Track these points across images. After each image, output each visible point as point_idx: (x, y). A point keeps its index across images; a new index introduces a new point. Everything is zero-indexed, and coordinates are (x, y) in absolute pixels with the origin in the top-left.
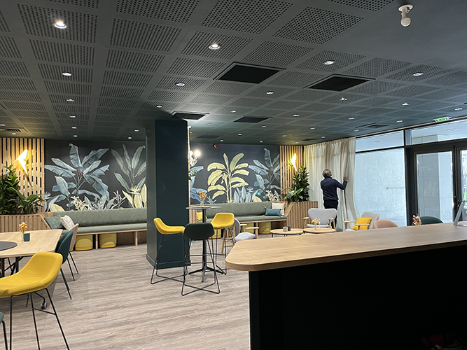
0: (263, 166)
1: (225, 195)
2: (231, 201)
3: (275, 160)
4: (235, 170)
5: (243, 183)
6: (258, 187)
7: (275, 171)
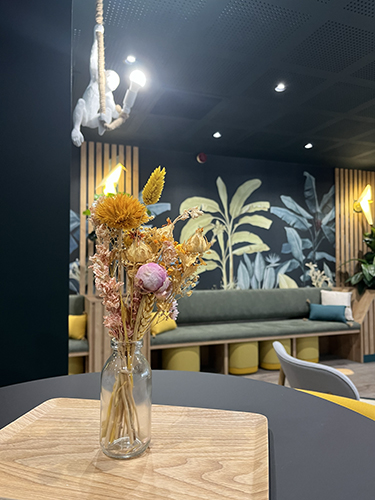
0: (302, 211)
1: (218, 271)
2: (232, 284)
3: (326, 198)
4: (242, 216)
5: (258, 245)
6: (290, 256)
7: (325, 221)
